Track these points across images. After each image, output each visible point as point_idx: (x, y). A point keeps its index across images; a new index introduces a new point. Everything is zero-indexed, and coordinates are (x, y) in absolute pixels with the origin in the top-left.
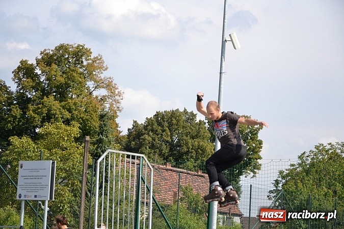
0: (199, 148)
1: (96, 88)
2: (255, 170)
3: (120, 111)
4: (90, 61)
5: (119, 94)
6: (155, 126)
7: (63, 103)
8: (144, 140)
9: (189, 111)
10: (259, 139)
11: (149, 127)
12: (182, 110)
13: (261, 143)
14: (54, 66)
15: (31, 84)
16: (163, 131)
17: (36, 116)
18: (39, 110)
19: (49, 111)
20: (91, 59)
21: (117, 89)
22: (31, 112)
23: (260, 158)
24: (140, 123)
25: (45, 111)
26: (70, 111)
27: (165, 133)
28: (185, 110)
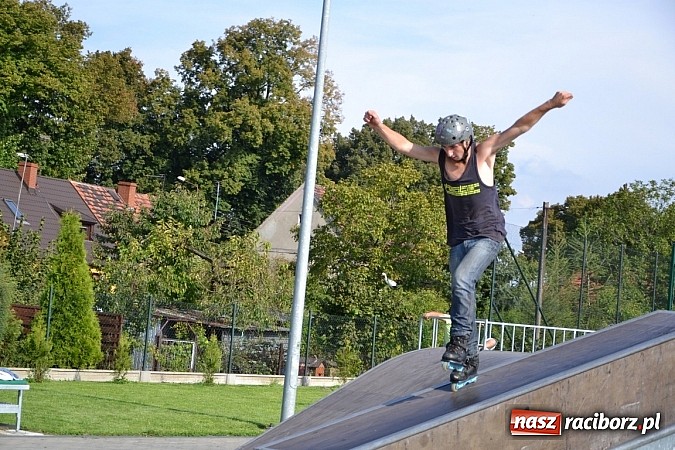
0: (433, 177)
1: (304, 86)
3: (340, 121)
4: (297, 47)
5: (338, 97)
6: (370, 143)
7: (263, 109)
8: (355, 162)
9: (419, 121)
10: (508, 161)
11: (361, 144)
12: (408, 119)
13: (511, 167)
14: (248, 52)
15: (213, 78)
16: (382, 150)
17: (225, 127)
18: (230, 119)
19: (244, 121)
20: (298, 42)
21: (336, 88)
22: (218, 121)
23: (513, 193)
24: (343, 136)
25: (239, 120)
26: (273, 120)
27: (384, 153)
28: (412, 118)
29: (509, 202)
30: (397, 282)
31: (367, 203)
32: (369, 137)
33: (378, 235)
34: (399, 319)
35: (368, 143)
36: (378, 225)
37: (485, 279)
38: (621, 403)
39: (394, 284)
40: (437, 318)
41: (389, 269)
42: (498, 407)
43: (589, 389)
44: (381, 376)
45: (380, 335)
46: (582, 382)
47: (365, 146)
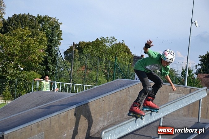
2: (58, 46)
3: (5, 14)
5: (4, 6)
8: (9, 28)
9: (31, 15)
10: (60, 29)
11: (11, 22)
12: (27, 14)
13: (61, 31)
16: (18, 24)
21: (3, 3)
23: (62, 39)
24: (5, 19)
28: (29, 14)
29: (60, 43)
30: (23, 68)
31: (13, 42)
32: (14, 20)
33: (17, 53)
34: (24, 81)
35: (14, 22)
36: (17, 49)
37: (53, 68)
38: (107, 111)
39: (22, 69)
40: (38, 80)
41: (21, 64)
42: (65, 113)
43: (97, 106)
44: (20, 101)
45: (18, 86)
46: (94, 104)
47: (13, 23)
